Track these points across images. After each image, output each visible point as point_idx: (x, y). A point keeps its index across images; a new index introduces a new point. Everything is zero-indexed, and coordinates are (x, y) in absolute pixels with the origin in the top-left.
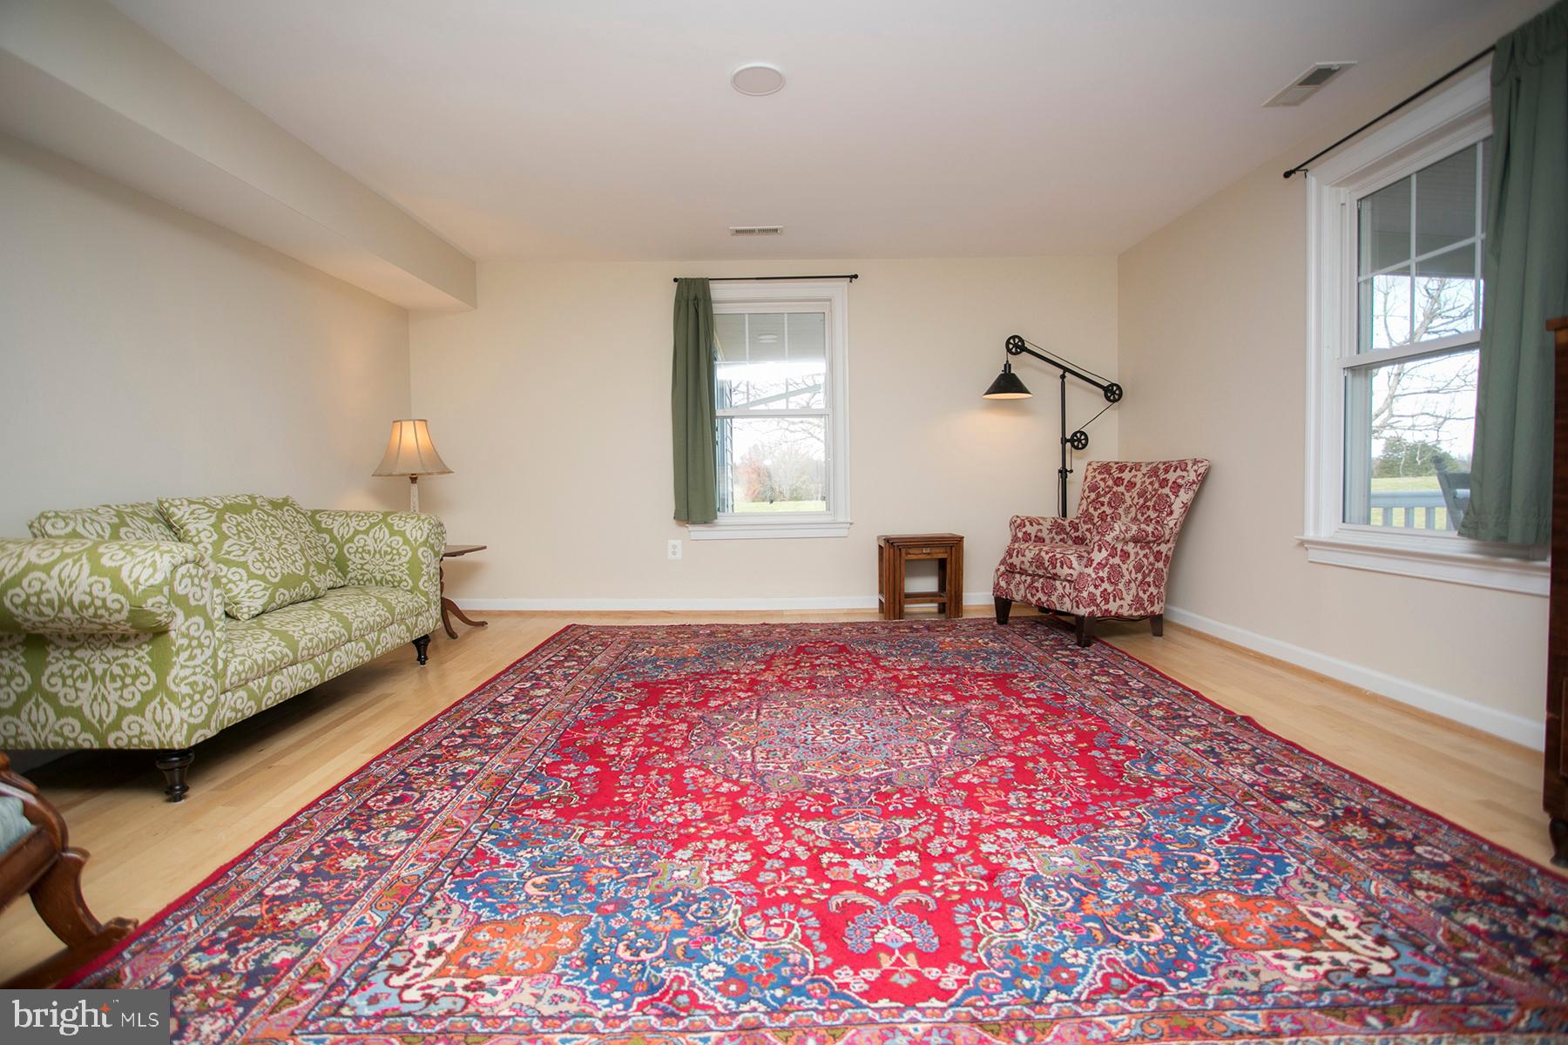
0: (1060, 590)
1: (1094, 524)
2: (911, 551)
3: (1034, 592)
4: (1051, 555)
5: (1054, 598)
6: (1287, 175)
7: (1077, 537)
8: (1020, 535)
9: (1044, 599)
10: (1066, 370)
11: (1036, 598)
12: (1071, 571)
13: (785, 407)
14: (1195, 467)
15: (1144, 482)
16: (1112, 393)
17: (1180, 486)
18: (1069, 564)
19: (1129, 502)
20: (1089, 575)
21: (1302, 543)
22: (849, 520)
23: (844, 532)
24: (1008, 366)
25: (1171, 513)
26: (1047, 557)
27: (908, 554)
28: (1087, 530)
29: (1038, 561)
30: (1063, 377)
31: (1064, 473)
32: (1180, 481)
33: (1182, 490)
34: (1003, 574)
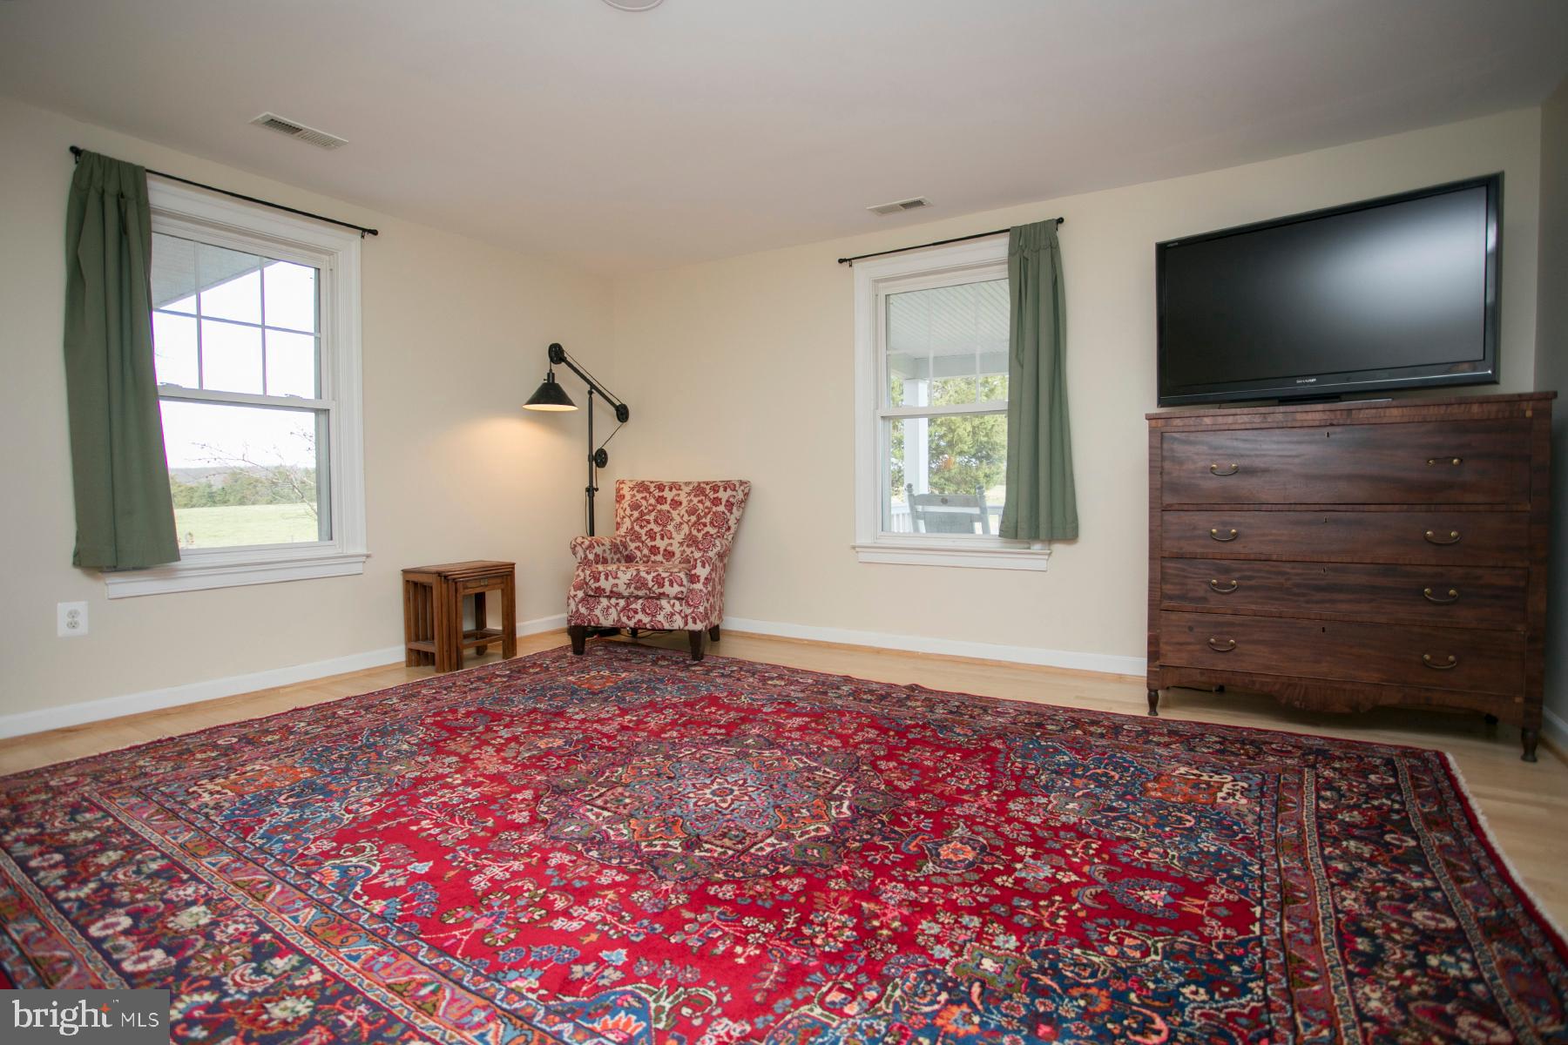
0: (668, 609)
1: (643, 542)
2: (469, 585)
3: (630, 614)
4: (653, 574)
5: (660, 618)
6: (841, 261)
7: (627, 556)
8: (591, 557)
9: (646, 619)
10: (592, 386)
11: (634, 621)
12: (682, 589)
13: (261, 392)
14: (742, 488)
15: (691, 501)
16: (622, 413)
17: (733, 504)
18: (679, 581)
19: (678, 519)
20: (701, 591)
21: (854, 548)
22: (365, 552)
23: (358, 568)
24: (551, 375)
25: (729, 528)
26: (649, 578)
27: (466, 588)
28: (636, 548)
29: (639, 582)
30: (590, 393)
31: (591, 491)
32: (731, 499)
33: (735, 508)
34: (582, 600)
